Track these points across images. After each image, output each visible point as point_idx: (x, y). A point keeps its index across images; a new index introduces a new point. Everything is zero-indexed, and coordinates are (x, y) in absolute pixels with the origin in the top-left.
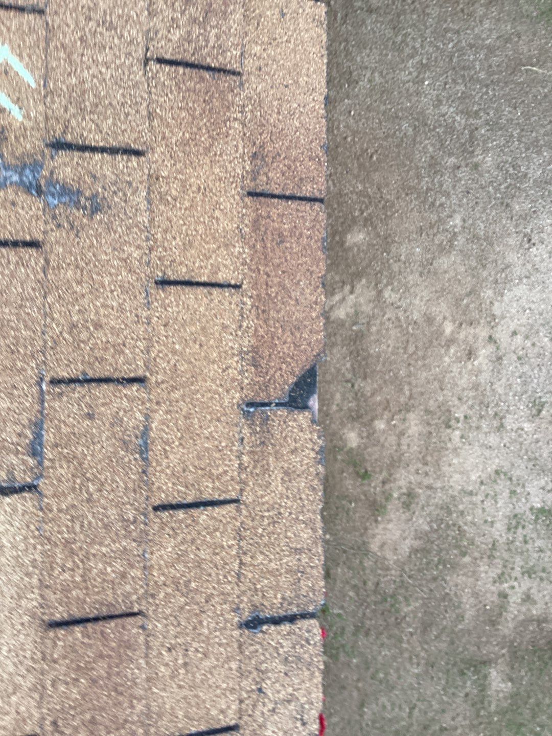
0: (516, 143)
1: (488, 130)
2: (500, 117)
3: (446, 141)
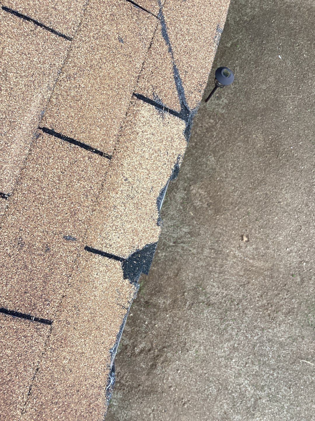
0: (285, 413)
1: (268, 401)
2: (278, 393)
3: (237, 403)
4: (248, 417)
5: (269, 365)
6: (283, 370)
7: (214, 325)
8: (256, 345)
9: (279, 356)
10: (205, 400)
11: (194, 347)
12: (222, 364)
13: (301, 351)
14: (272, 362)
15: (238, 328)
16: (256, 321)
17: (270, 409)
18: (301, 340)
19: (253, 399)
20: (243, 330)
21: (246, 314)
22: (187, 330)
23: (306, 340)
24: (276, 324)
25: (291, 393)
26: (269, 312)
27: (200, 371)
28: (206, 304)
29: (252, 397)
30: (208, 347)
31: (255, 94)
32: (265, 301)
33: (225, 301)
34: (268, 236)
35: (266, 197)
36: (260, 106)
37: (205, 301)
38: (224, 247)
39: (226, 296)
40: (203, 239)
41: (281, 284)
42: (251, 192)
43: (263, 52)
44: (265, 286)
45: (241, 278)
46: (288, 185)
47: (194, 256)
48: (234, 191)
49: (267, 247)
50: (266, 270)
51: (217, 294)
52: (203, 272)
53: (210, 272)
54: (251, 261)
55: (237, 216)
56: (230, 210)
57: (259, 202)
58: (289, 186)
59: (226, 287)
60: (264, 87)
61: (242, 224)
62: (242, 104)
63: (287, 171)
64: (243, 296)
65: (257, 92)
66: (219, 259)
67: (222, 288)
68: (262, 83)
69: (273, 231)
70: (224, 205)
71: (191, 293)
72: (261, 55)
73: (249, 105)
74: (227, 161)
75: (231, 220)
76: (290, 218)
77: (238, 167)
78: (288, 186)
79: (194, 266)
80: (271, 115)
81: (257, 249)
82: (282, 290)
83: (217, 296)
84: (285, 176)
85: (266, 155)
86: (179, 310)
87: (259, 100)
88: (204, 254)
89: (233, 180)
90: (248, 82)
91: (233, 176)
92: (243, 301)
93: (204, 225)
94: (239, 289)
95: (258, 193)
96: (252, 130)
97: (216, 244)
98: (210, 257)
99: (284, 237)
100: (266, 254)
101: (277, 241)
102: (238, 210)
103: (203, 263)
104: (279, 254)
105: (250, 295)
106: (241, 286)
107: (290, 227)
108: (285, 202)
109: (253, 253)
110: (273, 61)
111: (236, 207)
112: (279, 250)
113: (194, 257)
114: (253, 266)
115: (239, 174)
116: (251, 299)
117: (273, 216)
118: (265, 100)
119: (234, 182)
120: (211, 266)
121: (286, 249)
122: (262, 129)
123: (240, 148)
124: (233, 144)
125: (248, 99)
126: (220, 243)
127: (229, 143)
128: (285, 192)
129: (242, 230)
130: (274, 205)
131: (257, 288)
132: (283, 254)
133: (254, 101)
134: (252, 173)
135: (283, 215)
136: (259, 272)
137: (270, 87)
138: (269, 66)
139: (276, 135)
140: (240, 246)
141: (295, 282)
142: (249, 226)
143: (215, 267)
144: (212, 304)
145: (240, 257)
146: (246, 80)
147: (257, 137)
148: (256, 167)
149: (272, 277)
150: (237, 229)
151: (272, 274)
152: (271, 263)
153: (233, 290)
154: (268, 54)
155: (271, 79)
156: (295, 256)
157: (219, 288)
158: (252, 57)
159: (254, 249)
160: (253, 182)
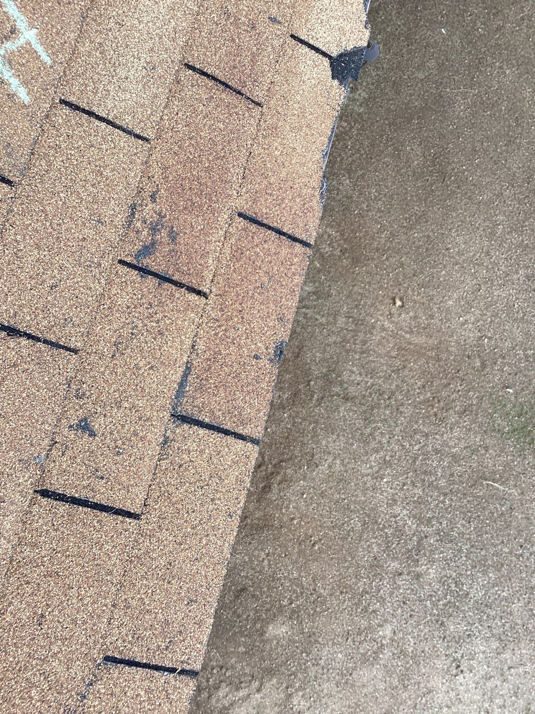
0: (464, 558)
1: (437, 541)
2: (452, 529)
3: (393, 544)
4: (409, 565)
5: (437, 488)
6: (459, 495)
7: (354, 429)
8: (418, 458)
9: (452, 475)
10: (344, 539)
11: (326, 460)
12: (368, 485)
13: (485, 467)
14: (442, 483)
15: (390, 432)
16: (417, 422)
17: (442, 552)
18: (483, 452)
19: (415, 538)
20: (398, 436)
21: (401, 412)
22: (315, 435)
23: (491, 451)
24: (446, 428)
25: (472, 529)
26: (435, 410)
27: (337, 496)
28: (343, 398)
29: (414, 535)
30: (346, 461)
31: (408, 86)
32: (429, 394)
33: (371, 394)
34: (432, 299)
35: (427, 241)
36: (416, 104)
37: (341, 394)
38: (367, 315)
39: (371, 387)
40: (335, 303)
41: (452, 370)
42: (406, 234)
43: (419, 23)
44: (429, 373)
45: (394, 361)
46: (460, 223)
47: (323, 327)
48: (380, 231)
49: (430, 315)
50: (429, 350)
51: (358, 384)
52: (338, 351)
53: (348, 351)
54: (408, 336)
55: (385, 269)
56: (375, 259)
57: (418, 248)
58: (462, 225)
59: (372, 373)
60: (421, 75)
61: (393, 281)
62: (389, 100)
63: (458, 203)
64: (397, 386)
65: (410, 82)
66: (361, 332)
67: (366, 375)
68: (418, 69)
69: (439, 292)
70: (366, 252)
71: (320, 382)
72: (416, 27)
73: (399, 102)
74: (368, 185)
75: (377, 274)
76: (464, 273)
77: (385, 194)
78: (460, 225)
79: (322, 343)
80: (433, 118)
81: (415, 317)
82: (453, 378)
83: (359, 387)
84: (455, 209)
85: (427, 178)
86: (303, 407)
87: (414, 95)
88: (337, 325)
89: (378, 215)
90: (397, 67)
92: (397, 393)
93: (337, 282)
94: (390, 376)
95: (416, 234)
96: (404, 139)
97: (356, 311)
98: (346, 329)
99: (456, 300)
100: (429, 325)
101: (445, 306)
102: (387, 259)
103: (337, 338)
104: (449, 326)
105: (407, 385)
106: (393, 371)
107: (465, 285)
108: (456, 250)
109: (410, 324)
110: (433, 37)
111: (384, 255)
112: (448, 320)
113: (323, 329)
114: (410, 343)
115: (387, 205)
116: (408, 391)
117: (439, 270)
118: (423, 95)
119: (379, 218)
120: (349, 343)
121: (459, 319)
122: (420, 138)
123: (387, 166)
124: (376, 160)
125: (398, 93)
126: (361, 308)
127: (371, 158)
128: (456, 234)
129: (394, 290)
130: (440, 253)
131: (417, 375)
132: (454, 325)
133: (406, 96)
134: (407, 205)
135: (453, 268)
136: (419, 352)
137: (430, 75)
138: (428, 45)
139: (440, 148)
140: (390, 314)
141: (472, 368)
142: (404, 283)
143: (355, 344)
144: (352, 399)
145: (391, 329)
146: (393, 63)
147: (412, 150)
148: (412, 196)
149: (439, 360)
150: (386, 288)
151: (438, 355)
152: (436, 339)
153: (381, 378)
154: (426, 26)
155: (432, 64)
156: (473, 329)
157: (361, 374)
158: (402, 30)
159: (411, 318)
160: (409, 218)
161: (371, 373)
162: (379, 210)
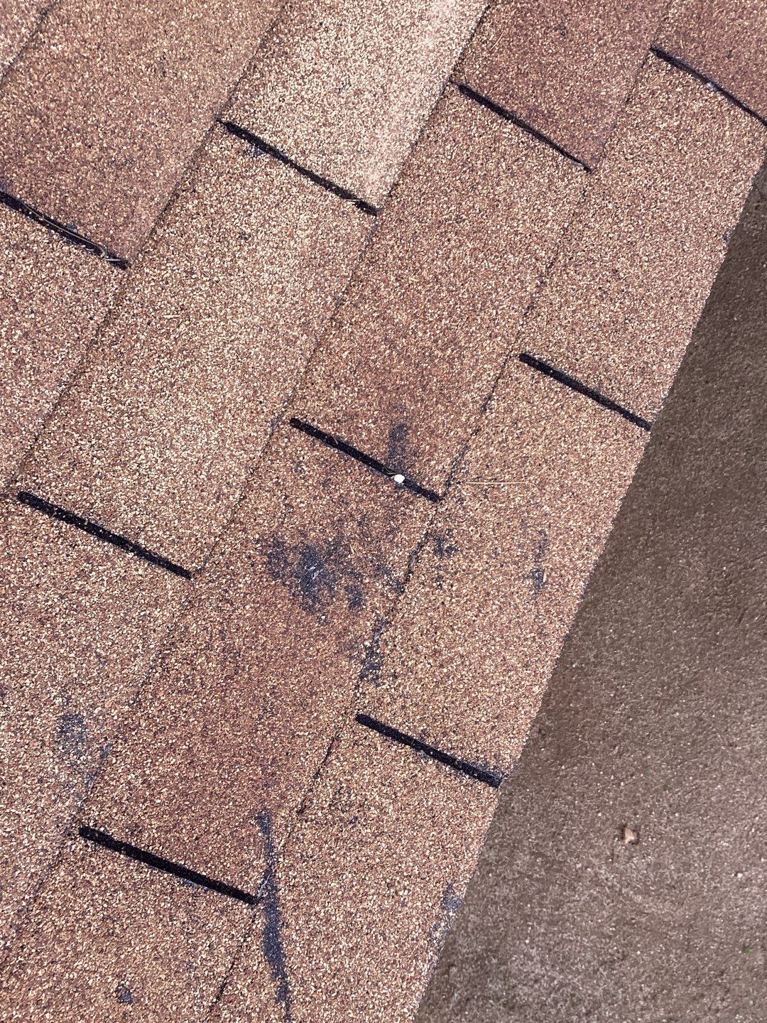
28: (504, 1005)
31: (697, 453)
32: (662, 1013)
33: (556, 1001)
34: (692, 834)
35: (696, 727)
36: (707, 484)
37: (502, 997)
38: (570, 854)
39: (559, 989)
40: (516, 825)
41: (710, 970)
42: (660, 712)
43: (731, 344)
44: (667, 972)
45: (606, 944)
46: (759, 699)
47: (488, 868)
48: (613, 704)
49: (684, 864)
50: (674, 927)
51: (536, 981)
52: (508, 916)
53: (526, 917)
54: (639, 898)
55: (614, 773)
56: (598, 752)
57: (679, 738)
58: (763, 703)
59: (564, 963)
60: (722, 435)
61: (625, 795)
62: (658, 475)
63: (761, 663)
64: (606, 992)
65: (701, 446)
66: (554, 884)
67: (553, 966)
68: (719, 423)
69: (706, 822)
70: (583, 738)
71: (469, 970)
72: (725, 350)
73: (676, 479)
74: (603, 620)
75: (597, 780)
76: (757, 790)
77: (631, 638)
78: (760, 703)
79: (484, 897)
80: (734, 510)
81: (658, 866)
82: (710, 985)
83: (536, 986)
84: (753, 673)
85: (709, 614)
86: (432, 1012)
87: (705, 468)
88: (515, 867)
89: (614, 673)
90: (681, 418)
91: (615, 663)
92: (603, 1005)
93: (526, 788)
94: (595, 972)
95: (678, 714)
96: (677, 545)
97: (551, 844)
98: (529, 877)
99: (735, 840)
100: (680, 881)
101: (714, 849)
102: (620, 754)
103: (511, 891)
104: (715, 887)
105: (623, 992)
106: (603, 963)
107: (754, 814)
108: (748, 747)
109: (647, 876)
111: (615, 747)
112: (716, 875)
113: (488, 873)
114: (641, 913)
115: (632, 657)
116: (625, 1003)
117: (711, 782)
118: (722, 470)
119: (615, 678)
120: (530, 902)
121: (736, 875)
122: (706, 544)
123: (641, 589)
124: (623, 577)
125: (677, 463)
126: (561, 841)
127: (614, 574)
128: (750, 718)
129: (624, 811)
130: (716, 751)
131: (646, 974)
132: (725, 886)
133: (691, 470)
134: (668, 658)
135: (738, 780)
136: (656, 931)
137: (739, 436)
138: (742, 382)
139: (740, 564)
140: (613, 854)
141: (748, 968)
142: (645, 801)
143: (541, 905)
144: (521, 1007)
145: (610, 884)
146: (676, 412)
147: (689, 564)
148: (678, 645)
149: (688, 949)
150: (610, 808)
151: (688, 940)
152: (689, 910)
153: (580, 974)
154: (743, 349)
155: (745, 415)
156: (758, 896)
157: (543, 962)
159: (649, 865)
160: (668, 684)
161: (562, 963)
162: (616, 665)
